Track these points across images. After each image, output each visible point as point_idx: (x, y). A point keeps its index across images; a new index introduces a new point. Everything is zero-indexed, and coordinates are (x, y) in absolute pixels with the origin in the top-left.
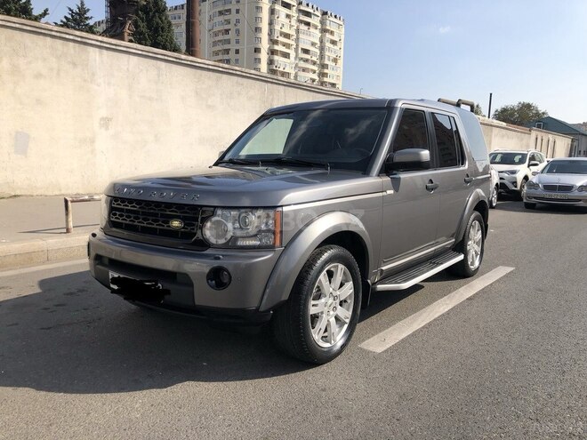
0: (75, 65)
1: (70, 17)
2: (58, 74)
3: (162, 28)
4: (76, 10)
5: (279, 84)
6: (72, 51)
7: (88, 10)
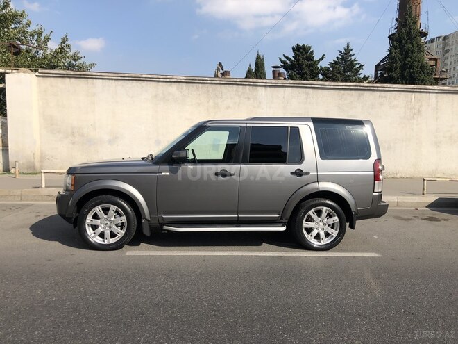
0: (249, 99)
1: (340, 57)
2: (239, 105)
3: (412, 52)
4: (343, 51)
5: (430, 92)
6: (248, 91)
7: (352, 50)
